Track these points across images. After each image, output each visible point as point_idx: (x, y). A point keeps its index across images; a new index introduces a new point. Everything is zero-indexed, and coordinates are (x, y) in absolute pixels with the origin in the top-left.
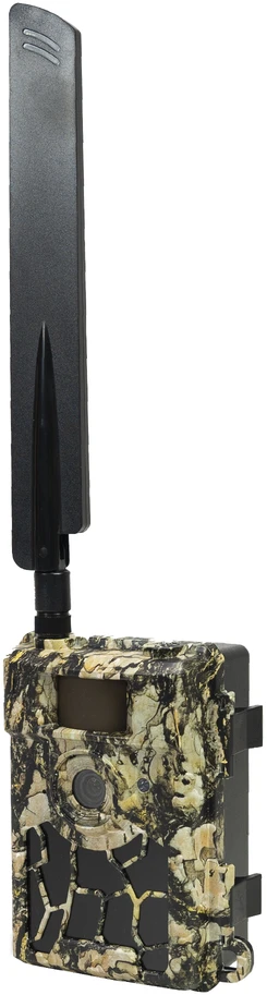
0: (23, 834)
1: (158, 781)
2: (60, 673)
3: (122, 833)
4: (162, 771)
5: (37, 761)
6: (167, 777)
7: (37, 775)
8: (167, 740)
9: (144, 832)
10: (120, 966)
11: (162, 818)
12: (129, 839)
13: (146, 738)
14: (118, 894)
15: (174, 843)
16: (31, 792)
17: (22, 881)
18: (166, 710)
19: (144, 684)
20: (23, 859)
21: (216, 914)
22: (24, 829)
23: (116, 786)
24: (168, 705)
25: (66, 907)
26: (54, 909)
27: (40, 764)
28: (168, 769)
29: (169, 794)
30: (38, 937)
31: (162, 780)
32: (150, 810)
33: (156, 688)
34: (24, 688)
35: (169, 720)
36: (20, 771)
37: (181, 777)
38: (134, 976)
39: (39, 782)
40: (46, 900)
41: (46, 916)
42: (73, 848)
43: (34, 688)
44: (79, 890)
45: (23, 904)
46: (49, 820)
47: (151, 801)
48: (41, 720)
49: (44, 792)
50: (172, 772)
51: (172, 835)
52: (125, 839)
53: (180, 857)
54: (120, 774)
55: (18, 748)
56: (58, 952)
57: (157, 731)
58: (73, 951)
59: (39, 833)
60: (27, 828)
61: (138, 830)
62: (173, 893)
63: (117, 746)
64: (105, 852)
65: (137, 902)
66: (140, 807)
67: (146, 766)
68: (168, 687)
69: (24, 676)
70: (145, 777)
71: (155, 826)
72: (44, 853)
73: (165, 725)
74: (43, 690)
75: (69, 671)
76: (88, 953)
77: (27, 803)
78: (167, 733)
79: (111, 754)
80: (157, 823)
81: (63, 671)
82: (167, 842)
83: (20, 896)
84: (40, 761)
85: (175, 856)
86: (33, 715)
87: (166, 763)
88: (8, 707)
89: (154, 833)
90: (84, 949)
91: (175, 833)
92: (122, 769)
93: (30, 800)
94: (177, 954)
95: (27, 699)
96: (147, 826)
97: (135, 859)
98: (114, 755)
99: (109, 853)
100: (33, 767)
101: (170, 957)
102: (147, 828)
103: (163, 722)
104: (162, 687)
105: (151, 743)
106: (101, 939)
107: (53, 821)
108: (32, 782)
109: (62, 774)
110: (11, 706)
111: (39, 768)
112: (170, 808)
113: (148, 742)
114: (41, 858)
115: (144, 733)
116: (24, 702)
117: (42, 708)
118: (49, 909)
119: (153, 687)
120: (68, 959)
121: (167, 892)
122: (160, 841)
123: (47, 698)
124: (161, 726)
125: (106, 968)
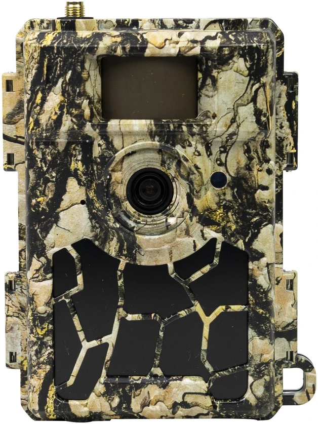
0: (50, 257)
1: (238, 173)
2: (119, 52)
3: (191, 240)
4: (243, 161)
5: (73, 166)
6: (249, 168)
7: (72, 183)
8: (258, 121)
9: (219, 236)
10: (189, 399)
11: (243, 217)
12: (200, 245)
13: (233, 120)
14: (183, 313)
15: (257, 245)
16: (63, 205)
17: (49, 315)
18: (257, 86)
19: (231, 56)
20: (51, 288)
21: (284, 328)
22: (50, 253)
23: (191, 183)
24: (259, 81)
25: (111, 339)
26: (94, 343)
27: (76, 170)
28: (250, 159)
29: (251, 187)
30: (71, 381)
31: (243, 171)
32: (227, 208)
33: (246, 60)
34: (63, 74)
35: (260, 98)
36: (47, 181)
37: (265, 166)
38: (206, 408)
39: (74, 190)
40: (81, 335)
41: (82, 354)
42: (122, 266)
43: (80, 74)
44: (130, 317)
45: (50, 343)
46: (89, 236)
47: (229, 197)
48: (87, 112)
49: (83, 202)
50: (255, 161)
51: (255, 236)
52: (195, 247)
53: (264, 261)
54: (197, 167)
55: (44, 154)
56: (103, 395)
57: (246, 112)
58: (124, 391)
59: (74, 254)
60: (56, 249)
61: (210, 233)
62: (256, 304)
63: (193, 135)
64: (166, 265)
65: (207, 320)
66: (214, 206)
67: (223, 156)
68: (259, 59)
69: (65, 60)
70: (222, 169)
71: (234, 227)
72: (80, 278)
73: (255, 103)
74: (89, 76)
75: (132, 49)
76: (144, 391)
77: (57, 219)
78: (258, 113)
79: (185, 144)
80: (236, 223)
81: (124, 48)
82: (248, 244)
83: (45, 335)
84: (77, 165)
85: (258, 259)
86: (79, 106)
87: (248, 151)
88: (38, 100)
89: (232, 235)
90: (138, 387)
91: (259, 232)
92: (199, 161)
93: (61, 215)
94: (259, 375)
95: (69, 89)
96: (224, 228)
97: (207, 269)
98: (190, 145)
99: (171, 267)
100: (65, 174)
101: (251, 380)
102: (224, 231)
103: (254, 100)
104: (252, 59)
105: (238, 126)
106: (158, 371)
107: (96, 236)
108: (64, 191)
109: (117, 176)
110: (44, 100)
111: (75, 174)
112: (253, 203)
113: (235, 125)
114: (76, 284)
115: (231, 115)
116: (64, 92)
117: (88, 98)
118: (86, 345)
119: (241, 60)
120: (117, 400)
121: (247, 304)
122: (241, 244)
123: (93, 86)
124: (251, 105)
125: (170, 403)
